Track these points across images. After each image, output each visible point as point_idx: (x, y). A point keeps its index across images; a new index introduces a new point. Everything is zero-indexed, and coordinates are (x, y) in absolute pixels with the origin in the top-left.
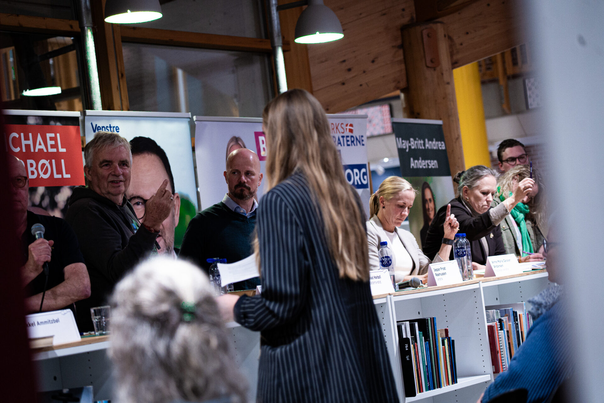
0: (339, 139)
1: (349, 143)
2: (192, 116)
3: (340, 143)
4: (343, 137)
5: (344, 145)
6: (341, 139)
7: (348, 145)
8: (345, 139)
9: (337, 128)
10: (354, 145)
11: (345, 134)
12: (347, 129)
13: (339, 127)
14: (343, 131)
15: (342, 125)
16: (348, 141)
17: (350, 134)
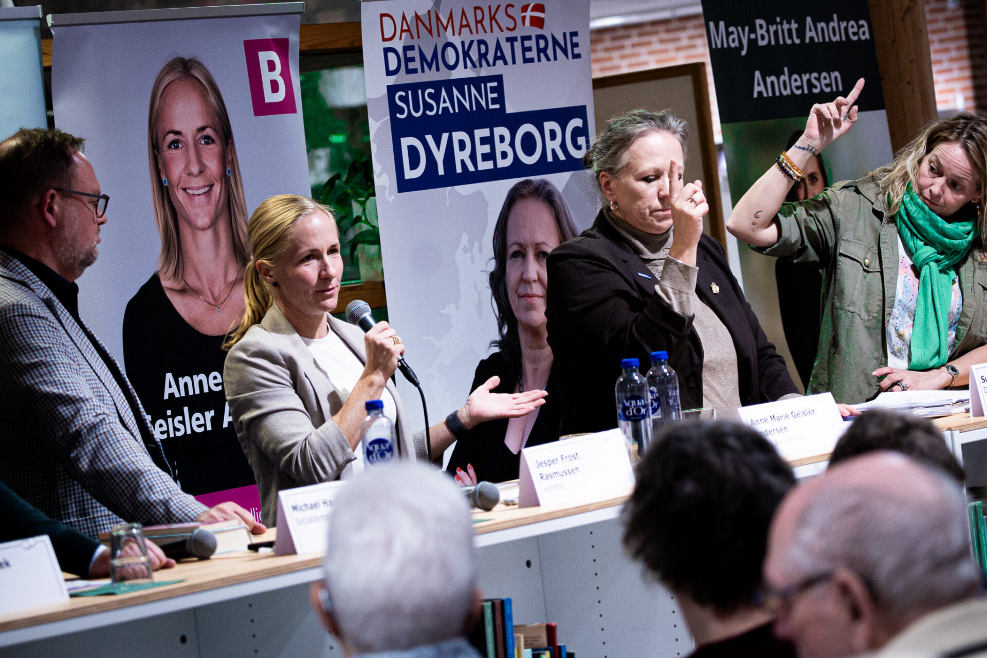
0: (498, 47)
1: (533, 54)
2: (45, 14)
3: (503, 58)
4: (511, 40)
5: (514, 62)
6: (506, 47)
7: (527, 61)
8: (518, 45)
9: (492, 18)
10: (548, 59)
11: (518, 33)
12: (524, 18)
13: (501, 17)
14: (512, 26)
15: (510, 10)
16: (525, 49)
17: (535, 31)
